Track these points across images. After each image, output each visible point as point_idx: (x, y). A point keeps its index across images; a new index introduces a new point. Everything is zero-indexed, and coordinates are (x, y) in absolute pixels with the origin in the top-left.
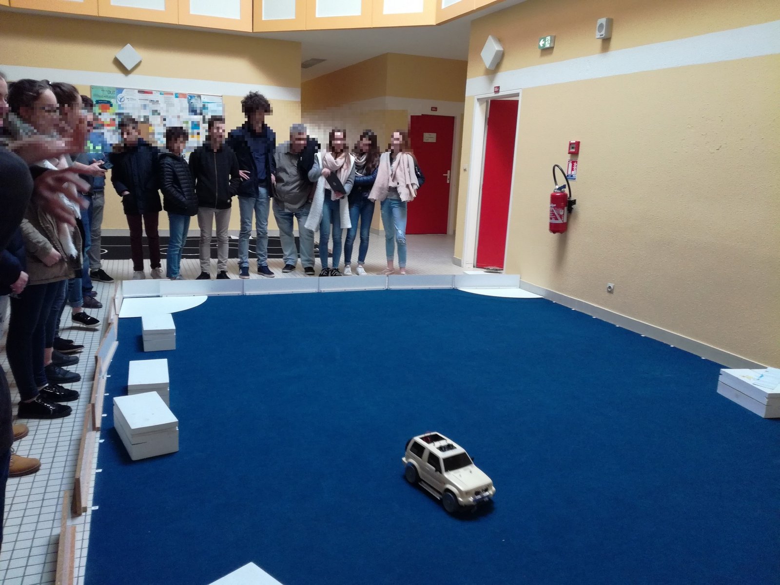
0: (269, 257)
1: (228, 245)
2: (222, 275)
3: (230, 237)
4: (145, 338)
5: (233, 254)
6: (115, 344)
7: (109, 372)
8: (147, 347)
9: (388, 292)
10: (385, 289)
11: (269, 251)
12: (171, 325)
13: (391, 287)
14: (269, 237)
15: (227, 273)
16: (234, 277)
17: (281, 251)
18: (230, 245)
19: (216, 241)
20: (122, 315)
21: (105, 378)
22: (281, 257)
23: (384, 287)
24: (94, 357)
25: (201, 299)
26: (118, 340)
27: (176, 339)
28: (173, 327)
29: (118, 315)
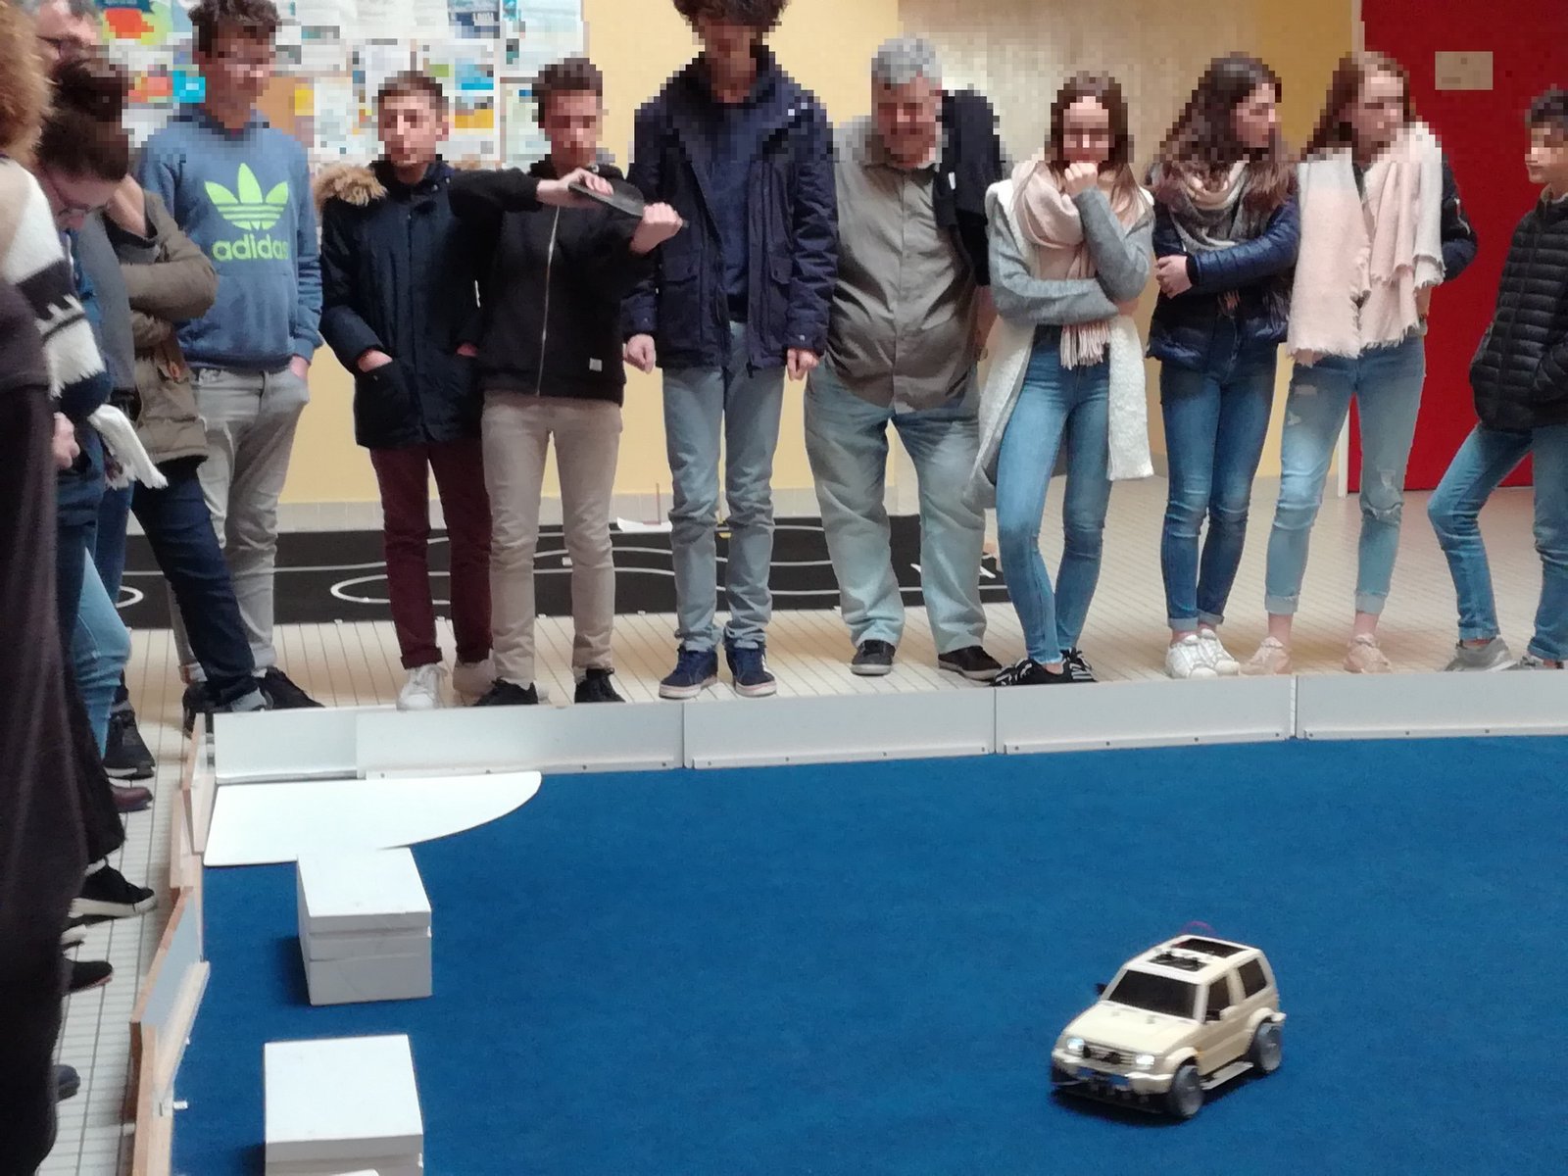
0: (780, 604)
1: (609, 562)
2: (594, 686)
3: (614, 526)
4: (313, 949)
5: (636, 596)
6: (197, 975)
7: (181, 1089)
8: (323, 987)
9: (1295, 746)
10: (1281, 738)
11: (777, 579)
12: (411, 897)
13: (1309, 730)
14: (779, 521)
15: (611, 678)
16: (637, 690)
17: (827, 577)
18: (620, 559)
19: (559, 543)
20: (218, 854)
21: (169, 1114)
22: (829, 603)
23: (1279, 730)
24: (127, 1028)
25: (514, 790)
26: (208, 954)
27: (436, 958)
28: (418, 901)
29: (202, 854)
